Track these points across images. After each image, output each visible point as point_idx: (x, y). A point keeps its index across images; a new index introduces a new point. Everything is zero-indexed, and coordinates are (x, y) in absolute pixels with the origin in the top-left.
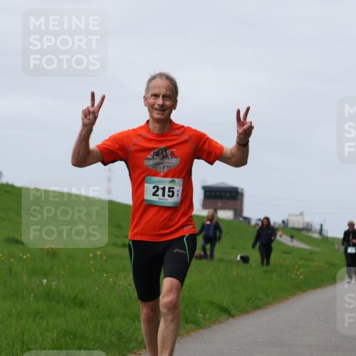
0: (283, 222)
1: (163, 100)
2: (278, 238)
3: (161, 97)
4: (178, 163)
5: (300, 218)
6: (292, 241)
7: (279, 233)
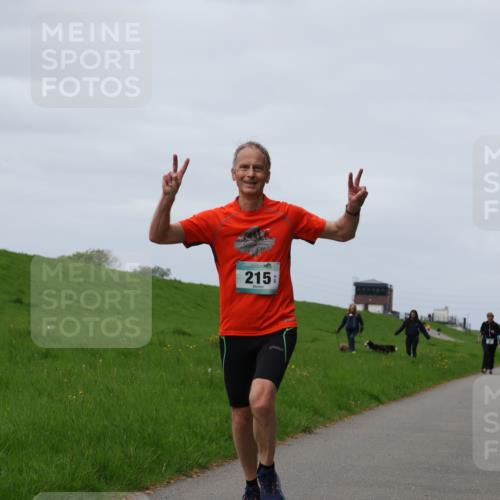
1: (254, 171)
5: (445, 312)
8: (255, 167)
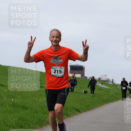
0: (99, 78)
1: (56, 38)
2: (97, 84)
3: (55, 37)
4: (62, 61)
5: (105, 77)
6: (102, 85)
7: (97, 82)
8: (56, 37)
